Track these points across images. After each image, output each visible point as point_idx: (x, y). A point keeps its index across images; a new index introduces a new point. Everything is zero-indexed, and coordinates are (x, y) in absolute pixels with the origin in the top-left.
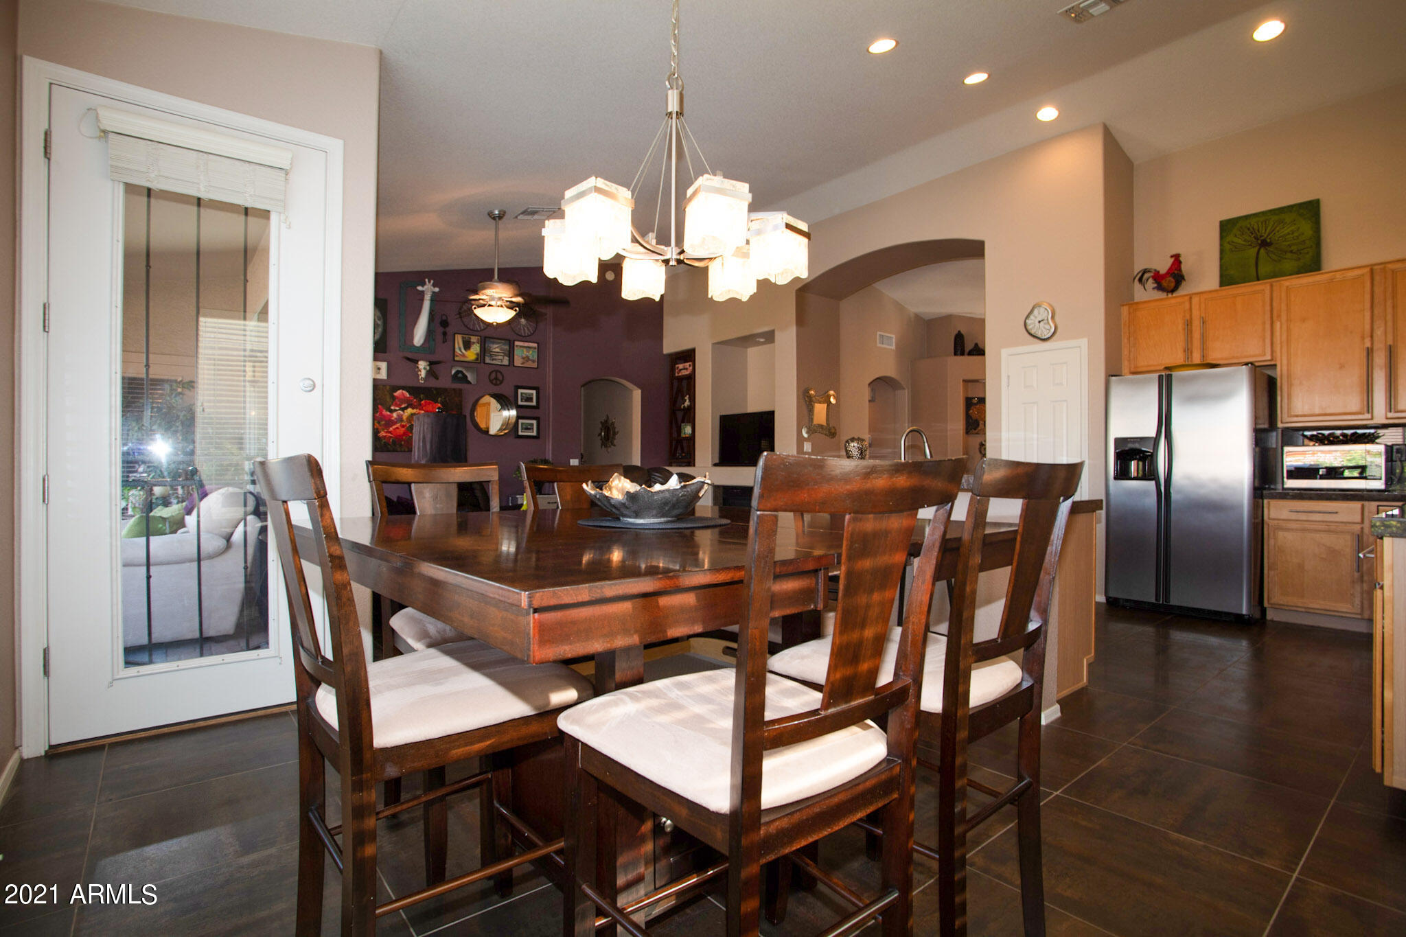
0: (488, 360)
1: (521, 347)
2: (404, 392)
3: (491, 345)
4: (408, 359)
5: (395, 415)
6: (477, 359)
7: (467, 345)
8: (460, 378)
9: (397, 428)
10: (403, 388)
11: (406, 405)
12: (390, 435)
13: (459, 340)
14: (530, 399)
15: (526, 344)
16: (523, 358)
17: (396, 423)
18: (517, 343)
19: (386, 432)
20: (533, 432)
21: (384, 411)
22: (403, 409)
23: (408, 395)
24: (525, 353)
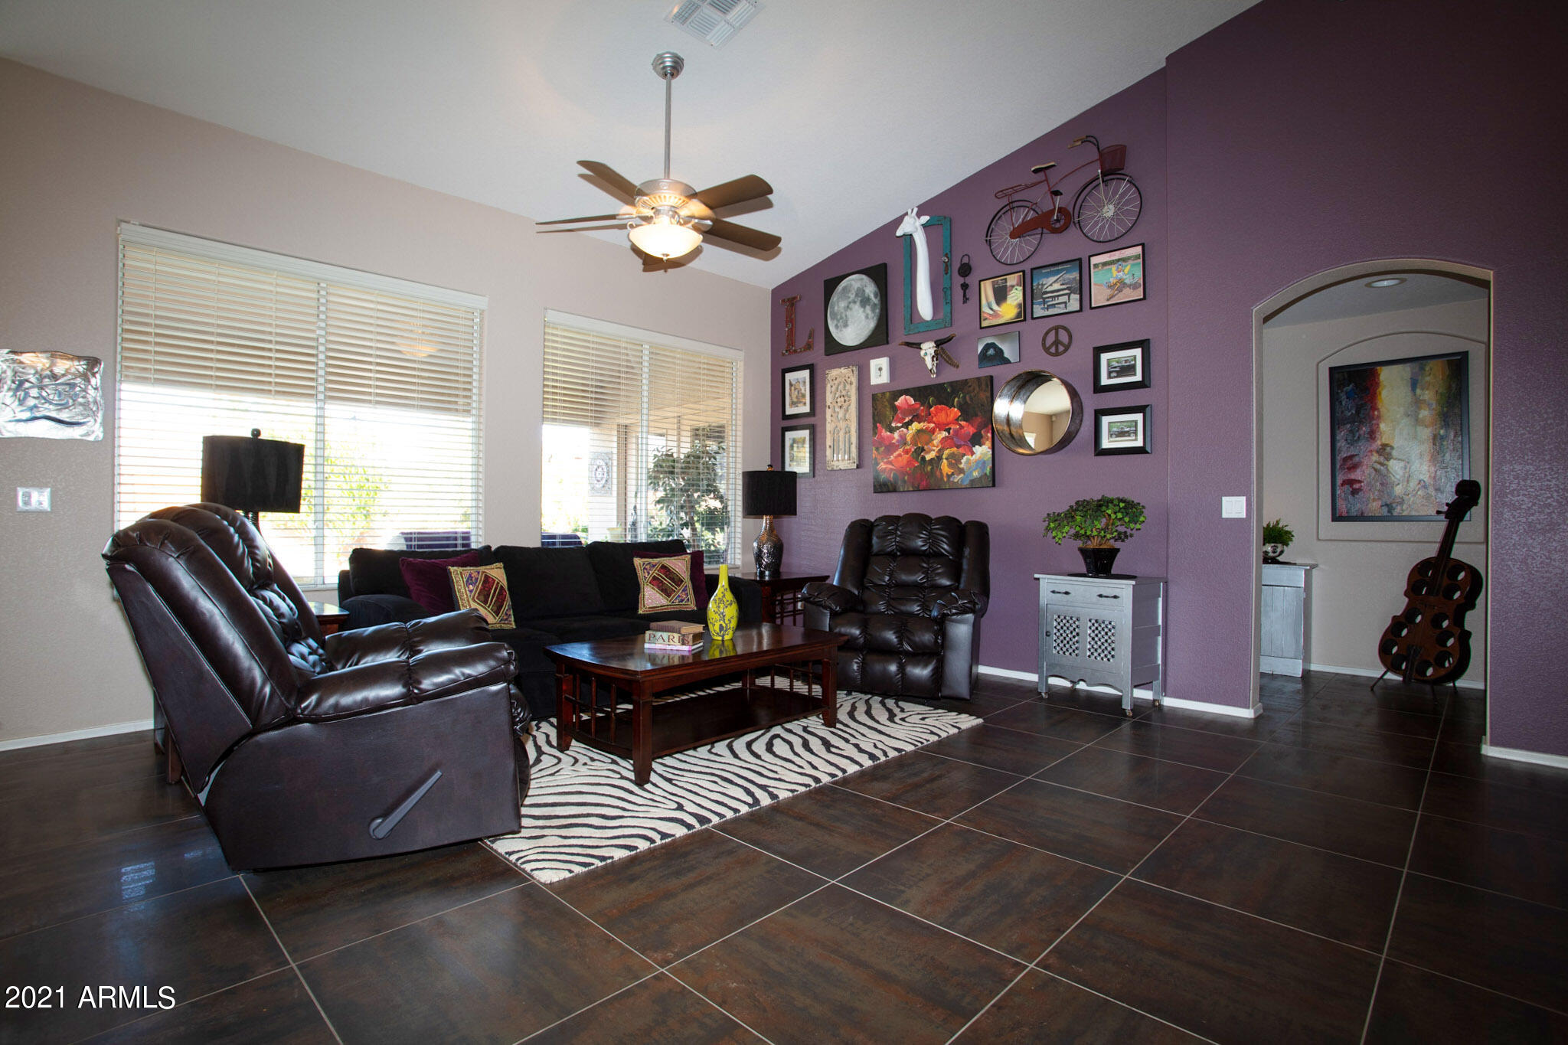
0: (1039, 311)
1: (1105, 264)
2: (908, 397)
3: (1044, 281)
4: (908, 344)
5: (896, 435)
6: (1018, 315)
7: (1001, 295)
8: (991, 355)
9: (900, 455)
10: (906, 392)
11: (910, 418)
12: (890, 466)
13: (987, 289)
14: (1129, 369)
15: (1116, 255)
16: (1110, 287)
17: (897, 448)
18: (1095, 260)
19: (886, 463)
20: (1136, 440)
21: (884, 430)
22: (907, 425)
23: (913, 402)
24: (1114, 274)
